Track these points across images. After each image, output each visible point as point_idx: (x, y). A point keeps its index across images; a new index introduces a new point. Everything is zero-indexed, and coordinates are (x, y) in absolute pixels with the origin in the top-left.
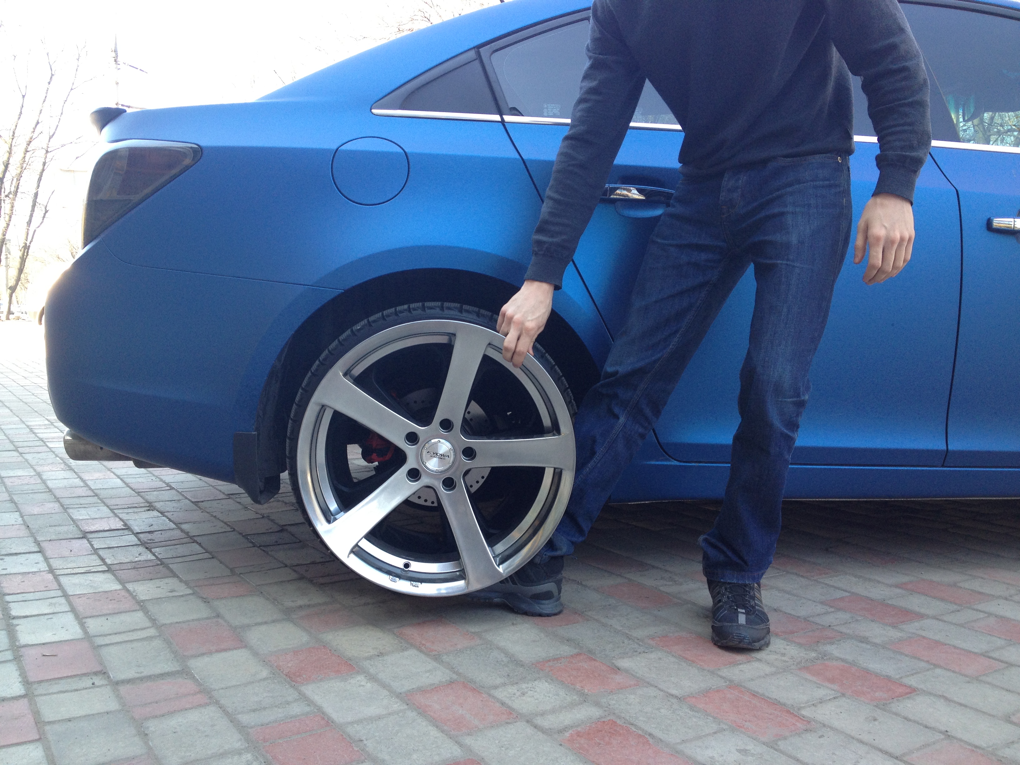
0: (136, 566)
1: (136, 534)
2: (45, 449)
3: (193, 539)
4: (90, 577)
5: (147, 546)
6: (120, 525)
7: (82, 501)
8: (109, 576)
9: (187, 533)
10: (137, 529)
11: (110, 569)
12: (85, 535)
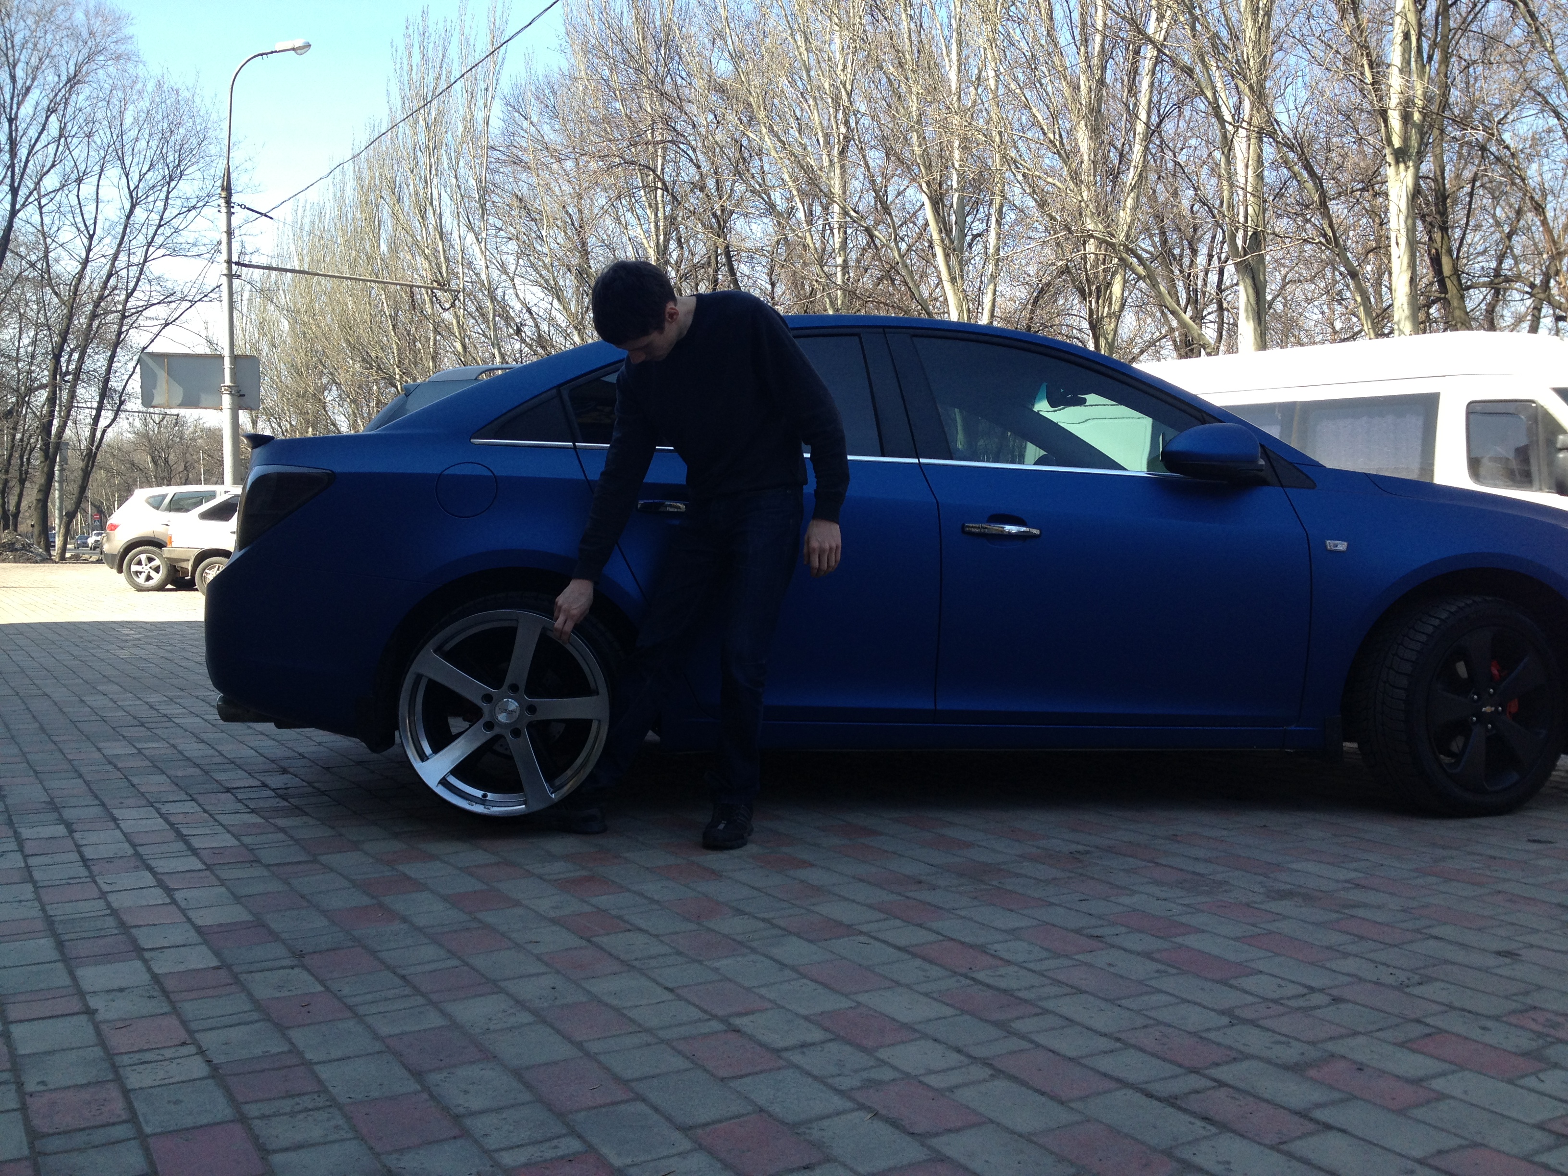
0: (276, 810)
1: (273, 790)
2: (171, 724)
3: (323, 793)
4: (238, 815)
5: (284, 798)
6: (258, 783)
7: (221, 767)
8: (254, 815)
9: (318, 789)
10: (274, 786)
11: (253, 811)
12: (228, 790)
